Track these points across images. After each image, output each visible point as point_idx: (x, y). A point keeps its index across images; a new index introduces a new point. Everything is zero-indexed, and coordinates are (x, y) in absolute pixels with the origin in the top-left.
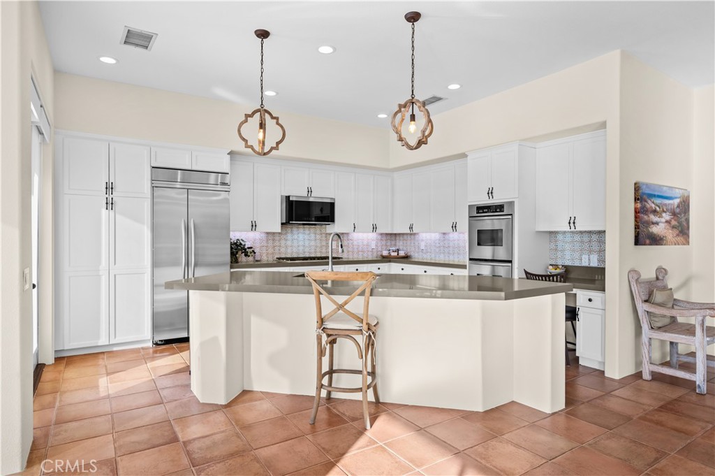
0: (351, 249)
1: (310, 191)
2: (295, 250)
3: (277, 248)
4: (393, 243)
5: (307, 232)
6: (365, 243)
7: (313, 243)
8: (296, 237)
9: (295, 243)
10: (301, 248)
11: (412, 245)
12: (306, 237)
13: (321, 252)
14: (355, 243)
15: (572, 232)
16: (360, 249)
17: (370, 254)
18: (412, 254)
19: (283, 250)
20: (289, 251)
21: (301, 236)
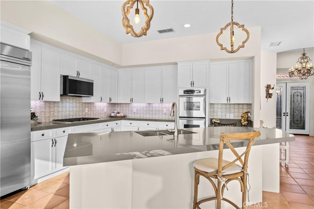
0: (95, 113)
1: (78, 74)
2: (64, 114)
3: (52, 113)
4: (114, 108)
5: (71, 101)
6: (102, 108)
7: (75, 109)
8: (64, 105)
9: (64, 110)
10: (68, 113)
11: (127, 109)
12: (71, 105)
13: (79, 115)
14: (97, 109)
15: (229, 104)
16: (99, 112)
17: (104, 115)
18: (127, 114)
19: (56, 114)
20: (60, 115)
21: (68, 105)
